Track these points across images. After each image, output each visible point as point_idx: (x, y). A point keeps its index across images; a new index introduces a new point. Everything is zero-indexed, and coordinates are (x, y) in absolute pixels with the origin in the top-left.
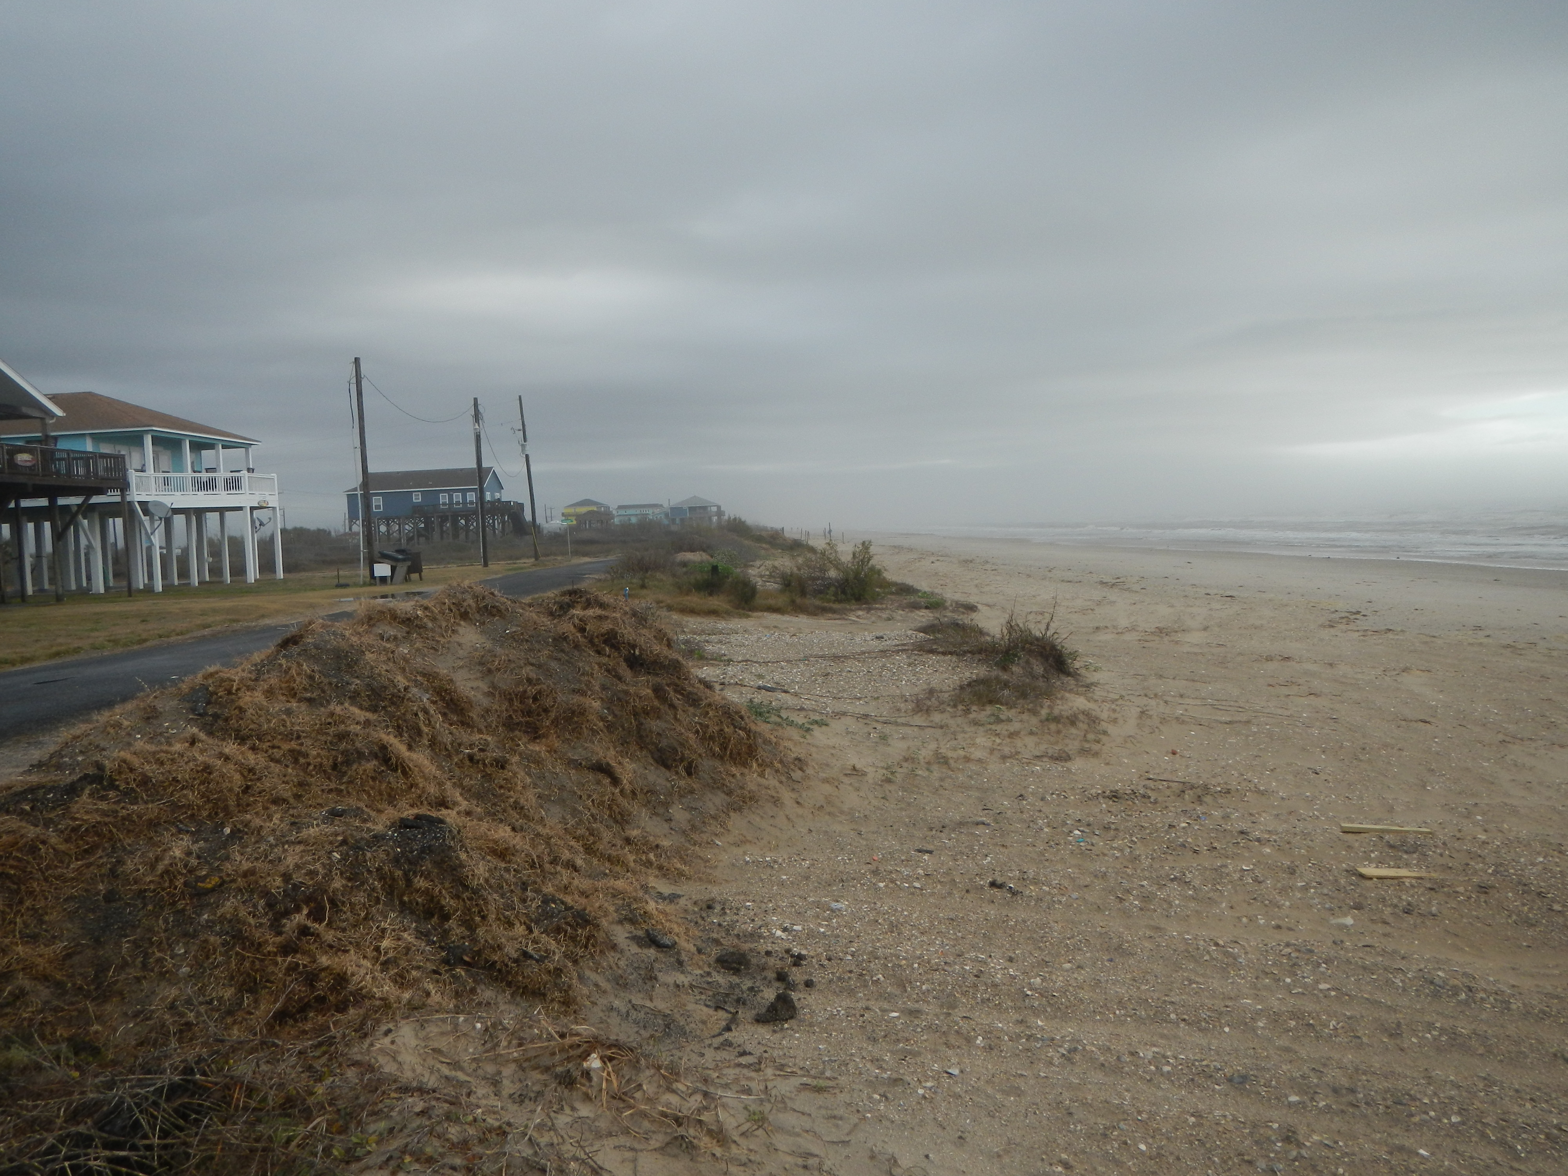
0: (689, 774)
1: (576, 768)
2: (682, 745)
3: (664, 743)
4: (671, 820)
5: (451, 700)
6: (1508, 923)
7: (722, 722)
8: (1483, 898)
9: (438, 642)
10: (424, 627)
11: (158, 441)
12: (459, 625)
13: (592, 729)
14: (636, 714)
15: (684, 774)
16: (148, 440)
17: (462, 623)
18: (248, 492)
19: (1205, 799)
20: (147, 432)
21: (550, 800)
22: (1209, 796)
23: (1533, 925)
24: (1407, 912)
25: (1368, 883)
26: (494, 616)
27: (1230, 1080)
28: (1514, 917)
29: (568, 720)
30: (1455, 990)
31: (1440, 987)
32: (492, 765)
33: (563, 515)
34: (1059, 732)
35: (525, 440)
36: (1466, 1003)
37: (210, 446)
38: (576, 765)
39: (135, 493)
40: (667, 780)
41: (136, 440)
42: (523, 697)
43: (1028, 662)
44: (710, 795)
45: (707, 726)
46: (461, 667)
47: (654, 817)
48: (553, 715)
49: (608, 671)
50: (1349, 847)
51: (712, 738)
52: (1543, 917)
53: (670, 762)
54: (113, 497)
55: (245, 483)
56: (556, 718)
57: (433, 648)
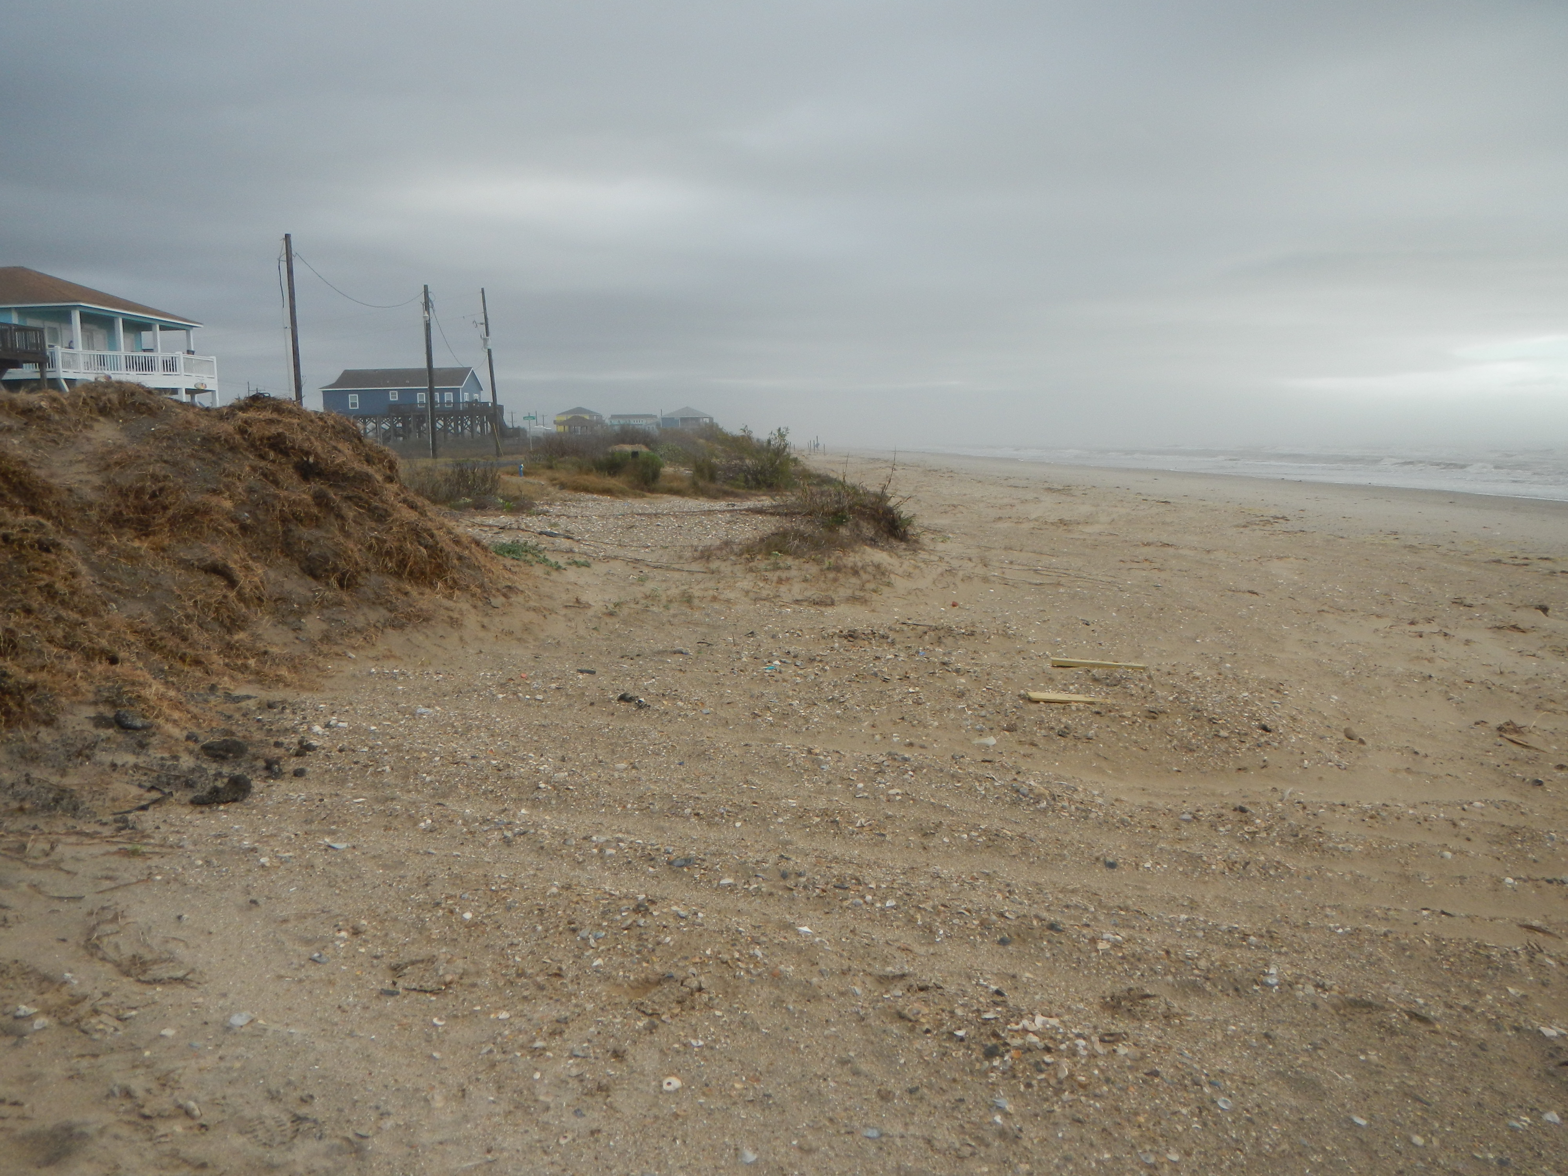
0: (341, 586)
1: (186, 569)
2: (337, 555)
3: (315, 552)
4: (300, 629)
5: (21, 483)
6: (1166, 749)
7: (405, 539)
8: (1149, 722)
9: (61, 435)
10: (48, 419)
11: (87, 318)
12: (98, 421)
13: (216, 530)
14: (284, 520)
15: (336, 585)
16: (76, 317)
17: (101, 419)
18: (183, 373)
19: (944, 641)
20: (75, 307)
21: (134, 597)
22: (950, 638)
23: (1192, 750)
24: (1062, 735)
25: (1033, 707)
26: (142, 413)
27: (670, 863)
28: (1175, 742)
29: (188, 518)
30: (1038, 799)
31: (1024, 795)
32: (32, 547)
33: (555, 422)
34: (835, 580)
35: (487, 334)
36: (1044, 811)
37: (147, 326)
38: (188, 566)
39: (61, 370)
40: (310, 590)
41: (64, 316)
42: (139, 492)
43: (857, 525)
44: (366, 610)
45: (385, 541)
46: (81, 461)
47: (280, 626)
48: (170, 512)
49: (265, 475)
50: (1050, 679)
51: (389, 554)
52: (1206, 743)
53: (319, 572)
54: (28, 372)
55: (180, 364)
56: (174, 516)
57: (54, 441)
